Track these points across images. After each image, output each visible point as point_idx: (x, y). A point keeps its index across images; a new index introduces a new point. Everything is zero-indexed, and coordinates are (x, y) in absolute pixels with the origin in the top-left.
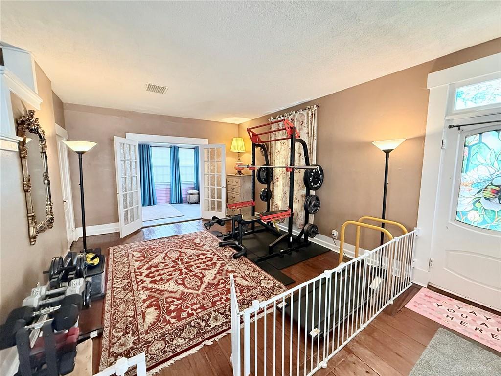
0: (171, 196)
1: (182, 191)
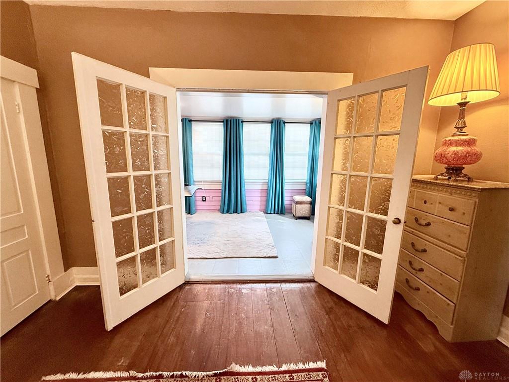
0: (267, 201)
1: (285, 194)
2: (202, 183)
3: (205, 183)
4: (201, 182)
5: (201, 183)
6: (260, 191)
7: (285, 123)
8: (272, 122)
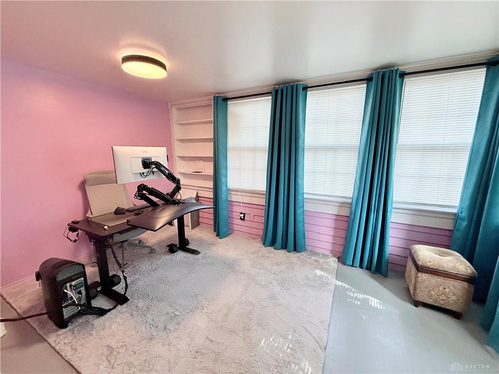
2: (240, 193)
3: (243, 194)
4: (238, 191)
5: (237, 193)
6: (334, 217)
7: (403, 75)
8: (368, 80)
